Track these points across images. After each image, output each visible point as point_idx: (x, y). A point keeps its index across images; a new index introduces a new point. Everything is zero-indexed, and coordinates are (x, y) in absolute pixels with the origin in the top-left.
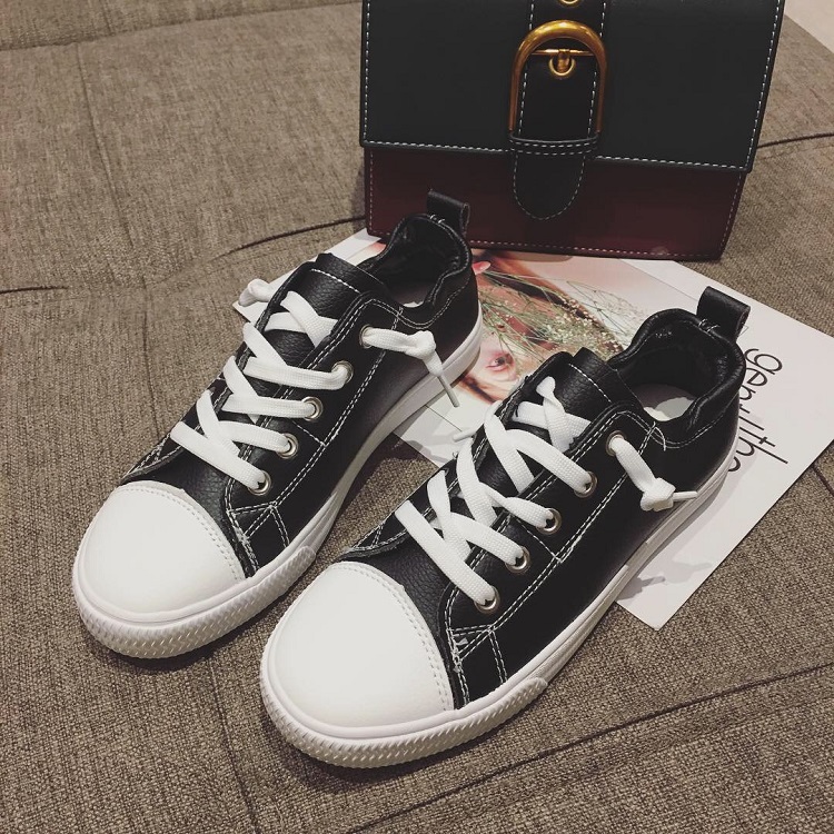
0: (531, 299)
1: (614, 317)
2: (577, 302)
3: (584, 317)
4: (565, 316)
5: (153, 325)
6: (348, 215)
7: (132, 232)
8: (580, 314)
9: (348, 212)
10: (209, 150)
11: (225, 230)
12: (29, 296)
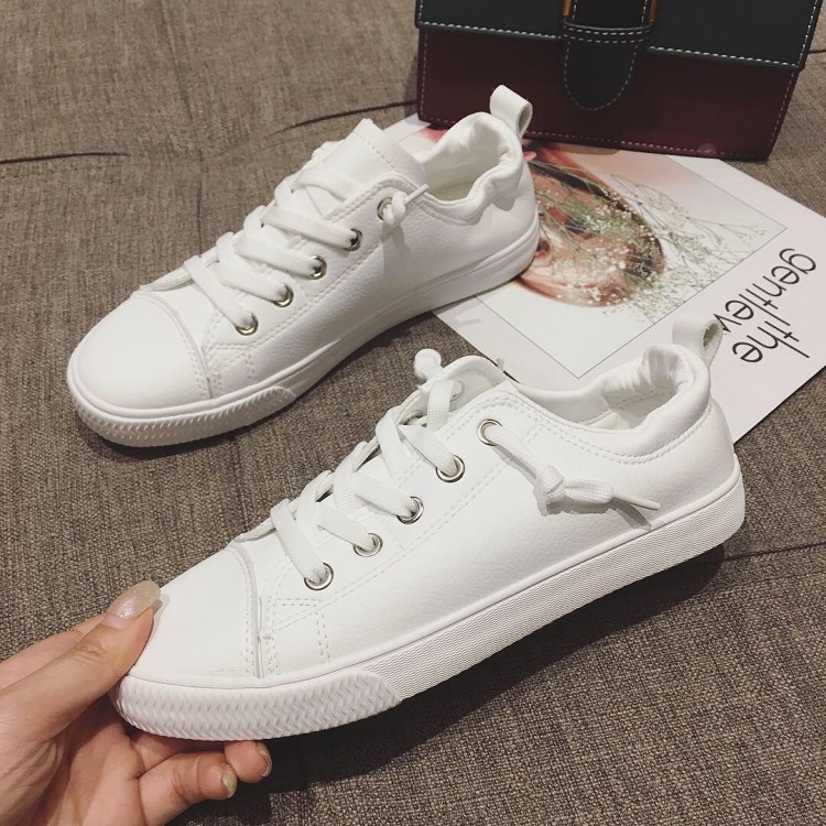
0: (574, 190)
1: (654, 211)
2: (618, 195)
3: (623, 209)
4: (605, 207)
5: (207, 194)
6: (400, 99)
7: (192, 106)
8: (620, 207)
9: (400, 96)
10: (270, 29)
11: (281, 108)
12: (93, 161)
